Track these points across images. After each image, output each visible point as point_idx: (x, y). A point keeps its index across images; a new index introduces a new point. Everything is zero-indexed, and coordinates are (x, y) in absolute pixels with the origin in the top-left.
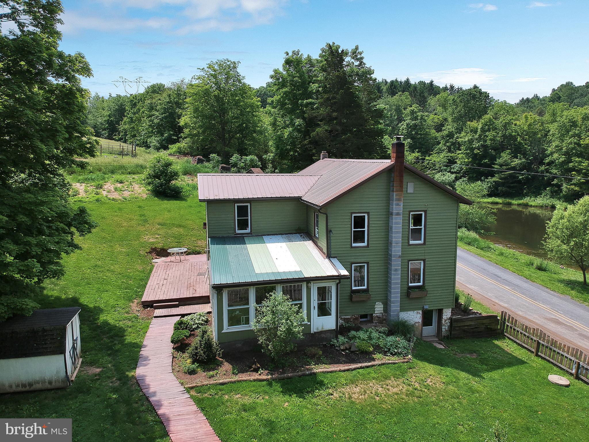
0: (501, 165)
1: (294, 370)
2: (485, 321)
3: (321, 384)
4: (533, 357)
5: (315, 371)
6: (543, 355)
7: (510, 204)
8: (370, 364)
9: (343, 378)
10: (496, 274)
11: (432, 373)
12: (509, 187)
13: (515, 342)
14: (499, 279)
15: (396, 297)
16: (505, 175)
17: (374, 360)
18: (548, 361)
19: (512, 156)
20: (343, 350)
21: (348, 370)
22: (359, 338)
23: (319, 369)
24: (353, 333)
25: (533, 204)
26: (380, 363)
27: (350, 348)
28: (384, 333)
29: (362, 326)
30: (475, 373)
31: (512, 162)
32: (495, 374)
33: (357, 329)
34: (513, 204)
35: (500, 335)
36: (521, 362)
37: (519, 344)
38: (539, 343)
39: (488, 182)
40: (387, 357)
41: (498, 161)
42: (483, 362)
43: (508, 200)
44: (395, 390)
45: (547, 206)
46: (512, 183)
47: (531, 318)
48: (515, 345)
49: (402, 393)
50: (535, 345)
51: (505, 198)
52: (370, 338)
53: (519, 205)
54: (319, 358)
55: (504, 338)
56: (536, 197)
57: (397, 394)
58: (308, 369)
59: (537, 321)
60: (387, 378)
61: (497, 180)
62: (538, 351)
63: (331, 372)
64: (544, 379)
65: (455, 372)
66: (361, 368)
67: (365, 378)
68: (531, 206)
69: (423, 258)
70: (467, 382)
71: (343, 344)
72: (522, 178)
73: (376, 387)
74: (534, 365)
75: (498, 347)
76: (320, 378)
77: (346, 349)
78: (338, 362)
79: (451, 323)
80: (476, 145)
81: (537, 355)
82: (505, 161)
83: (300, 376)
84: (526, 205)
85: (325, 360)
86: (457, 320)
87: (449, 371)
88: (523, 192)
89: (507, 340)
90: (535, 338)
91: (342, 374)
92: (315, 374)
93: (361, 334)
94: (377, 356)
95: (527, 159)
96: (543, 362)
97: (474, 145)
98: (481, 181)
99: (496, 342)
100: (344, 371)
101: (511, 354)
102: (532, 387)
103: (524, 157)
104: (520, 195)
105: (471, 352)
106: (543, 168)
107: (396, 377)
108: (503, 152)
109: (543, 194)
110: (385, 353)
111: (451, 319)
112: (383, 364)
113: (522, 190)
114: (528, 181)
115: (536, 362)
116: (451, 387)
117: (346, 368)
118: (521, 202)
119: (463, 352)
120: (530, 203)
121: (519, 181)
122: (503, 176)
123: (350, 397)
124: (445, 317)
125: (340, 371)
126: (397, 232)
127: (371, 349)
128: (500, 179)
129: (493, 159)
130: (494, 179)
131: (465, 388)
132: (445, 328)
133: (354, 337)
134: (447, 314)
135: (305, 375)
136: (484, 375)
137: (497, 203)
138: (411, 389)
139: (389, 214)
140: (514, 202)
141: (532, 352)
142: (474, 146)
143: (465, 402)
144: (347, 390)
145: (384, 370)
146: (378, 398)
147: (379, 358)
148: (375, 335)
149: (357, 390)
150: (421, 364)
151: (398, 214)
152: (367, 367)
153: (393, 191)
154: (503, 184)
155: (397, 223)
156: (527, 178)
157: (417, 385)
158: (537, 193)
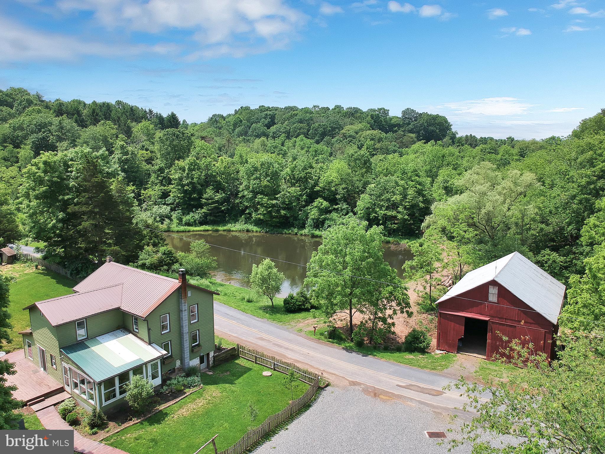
0: (207, 199)
1: (150, 413)
2: (230, 352)
3: (166, 414)
4: (255, 365)
5: (160, 409)
6: (259, 362)
7: (217, 231)
8: (185, 396)
9: (175, 407)
10: (227, 312)
11: (214, 389)
12: (215, 216)
13: (245, 358)
14: (228, 316)
15: (187, 355)
16: (211, 207)
17: (185, 393)
18: (261, 365)
19: (215, 191)
20: (168, 394)
21: (176, 403)
22: (173, 384)
23: (162, 407)
24: (168, 382)
25: (234, 229)
26: (189, 393)
27: (172, 391)
28: (184, 377)
29: (171, 376)
30: (232, 383)
31: (215, 196)
32: (240, 380)
33: (170, 379)
34: (220, 231)
35: (237, 357)
36: (250, 369)
37: (247, 359)
38: (256, 357)
39: (198, 213)
40: (191, 389)
41: (205, 196)
42: (233, 375)
43: (216, 228)
44: (201, 404)
45: (244, 231)
46: (218, 213)
47: (249, 340)
48: (245, 360)
49: (204, 404)
50: (254, 358)
51: (213, 226)
52: (179, 382)
53: (224, 231)
54: (159, 402)
55: (240, 358)
56: (235, 223)
57: (203, 406)
58: (156, 409)
59: (253, 342)
60: (195, 400)
61: (206, 211)
62: (256, 361)
63: (168, 407)
64: (261, 375)
65: (223, 385)
66: (182, 399)
67: (185, 404)
68: (233, 231)
69: (198, 329)
70: (230, 388)
71: (167, 390)
72: (224, 209)
73: (191, 406)
74: (256, 369)
75: (238, 364)
76: (164, 412)
77: (170, 392)
78: (169, 401)
79: (214, 358)
80: (185, 182)
81: (256, 363)
82: (210, 196)
83: (154, 414)
84: (229, 231)
85: (163, 402)
86: (217, 356)
87: (221, 386)
88: (226, 219)
89: (241, 359)
90: (254, 355)
91: (174, 405)
92: (161, 410)
93: (174, 382)
94: (187, 390)
95: (226, 194)
96: (259, 366)
97: (183, 181)
98: (193, 212)
99: (236, 361)
100: (174, 404)
101: (244, 366)
102: (257, 381)
103: (224, 193)
104: (223, 222)
105: (227, 371)
106: (237, 201)
107: (199, 397)
108: (207, 187)
109: (240, 221)
110: (189, 387)
111: (214, 356)
112: (191, 393)
113: (225, 217)
114: (228, 211)
115: (256, 367)
116: (224, 393)
117: (175, 402)
118: (225, 228)
119: (222, 373)
120: (232, 229)
121: (223, 211)
122: (210, 208)
123: (183, 415)
124: (210, 356)
125: (172, 404)
126: (186, 320)
127: (183, 388)
128: (208, 210)
129: (201, 194)
130: (203, 210)
131: (230, 392)
132: (211, 362)
133: (170, 384)
134: (212, 354)
135: (156, 413)
136: (236, 382)
137: (208, 231)
138: (207, 401)
139: (180, 311)
140: (220, 228)
141: (254, 362)
142: (184, 183)
143: (231, 398)
144: (180, 412)
145: (193, 396)
146: (195, 411)
147: (188, 391)
148: (180, 379)
149: (184, 410)
150: (207, 387)
151: (185, 310)
152: (184, 398)
153: (182, 299)
154: (210, 214)
155: (185, 315)
156: (228, 209)
157: (209, 398)
158: (235, 220)
